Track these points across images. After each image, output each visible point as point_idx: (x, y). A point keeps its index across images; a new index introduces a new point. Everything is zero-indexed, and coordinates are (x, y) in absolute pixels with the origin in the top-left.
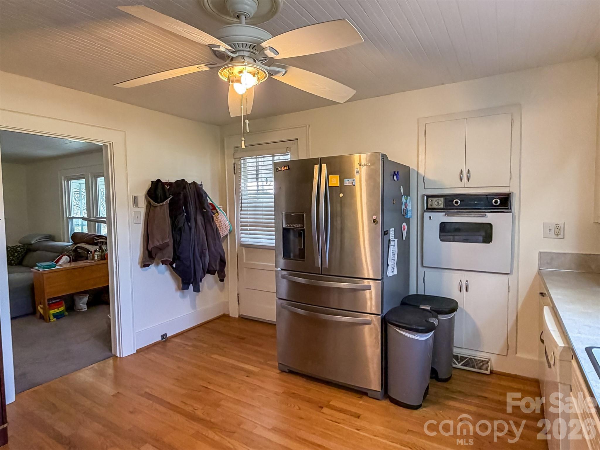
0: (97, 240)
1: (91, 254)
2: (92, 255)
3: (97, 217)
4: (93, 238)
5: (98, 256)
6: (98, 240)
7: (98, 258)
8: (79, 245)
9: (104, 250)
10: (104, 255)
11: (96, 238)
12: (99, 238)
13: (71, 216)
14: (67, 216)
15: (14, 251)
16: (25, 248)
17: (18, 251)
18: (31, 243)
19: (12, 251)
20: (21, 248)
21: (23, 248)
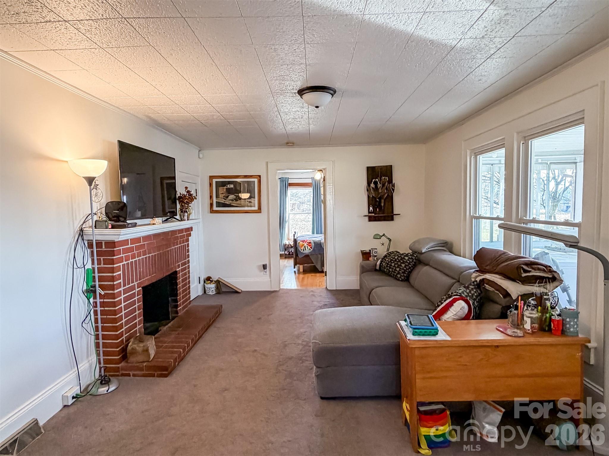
0: (526, 271)
1: (516, 312)
2: (518, 313)
3: (525, 218)
4: (519, 268)
5: (532, 323)
6: (529, 272)
7: (532, 328)
8: (488, 276)
9: (549, 308)
10: (548, 320)
11: (525, 267)
12: (533, 268)
13: (477, 215)
14: (472, 215)
15: (402, 261)
16: (414, 258)
17: (405, 261)
18: (422, 252)
19: (399, 261)
20: (409, 258)
21: (412, 258)
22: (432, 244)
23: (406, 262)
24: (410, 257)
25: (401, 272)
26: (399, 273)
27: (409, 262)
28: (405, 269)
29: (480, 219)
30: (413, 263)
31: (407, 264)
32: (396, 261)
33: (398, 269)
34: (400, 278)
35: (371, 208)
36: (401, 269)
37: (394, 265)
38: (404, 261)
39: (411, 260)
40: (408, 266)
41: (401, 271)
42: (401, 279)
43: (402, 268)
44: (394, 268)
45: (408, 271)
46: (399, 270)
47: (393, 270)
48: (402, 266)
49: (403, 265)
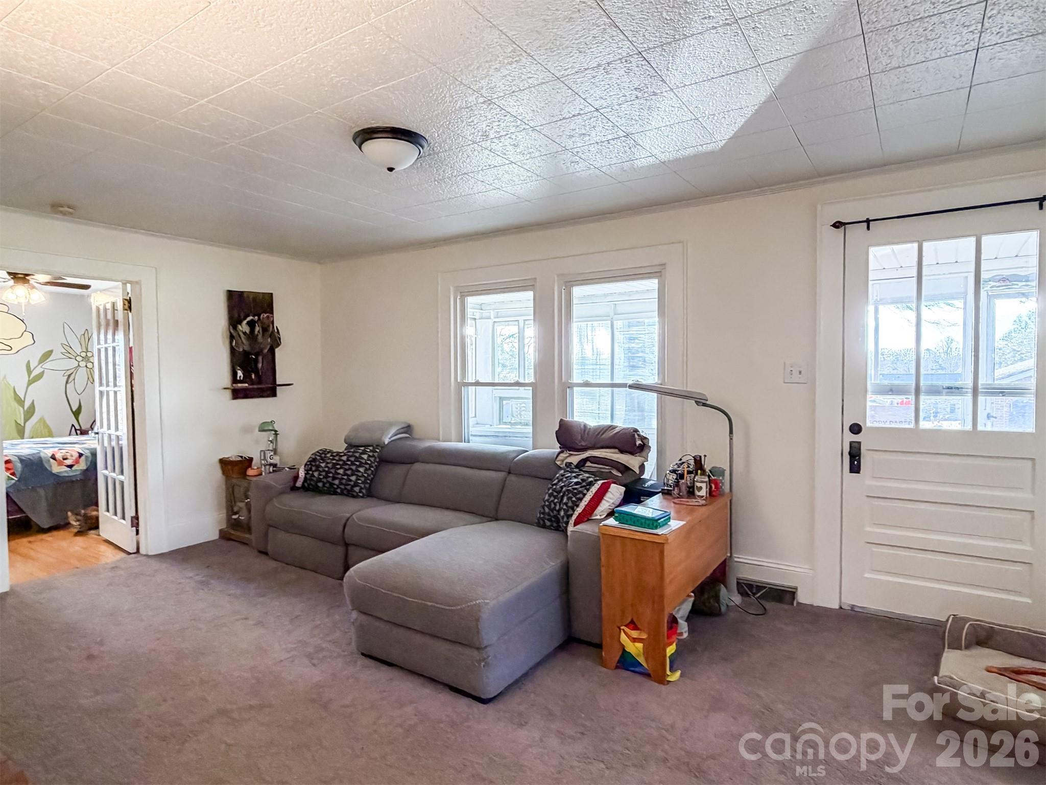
3: (570, 381)
14: (459, 381)
15: (357, 463)
16: (376, 454)
17: (364, 461)
18: (384, 443)
19: (353, 464)
20: (369, 456)
21: (373, 456)
22: (393, 431)
23: (366, 463)
24: (371, 454)
25: (360, 482)
26: (356, 484)
27: (369, 462)
28: (366, 475)
29: (470, 387)
30: (376, 464)
31: (367, 466)
32: (345, 463)
33: (353, 478)
34: (360, 492)
35: (240, 374)
36: (360, 476)
37: (344, 472)
38: (361, 463)
39: (372, 459)
40: (370, 469)
41: (359, 480)
42: (361, 495)
43: (360, 474)
44: (345, 477)
45: (370, 478)
46: (358, 479)
47: (344, 481)
48: (360, 471)
49: (362, 470)
